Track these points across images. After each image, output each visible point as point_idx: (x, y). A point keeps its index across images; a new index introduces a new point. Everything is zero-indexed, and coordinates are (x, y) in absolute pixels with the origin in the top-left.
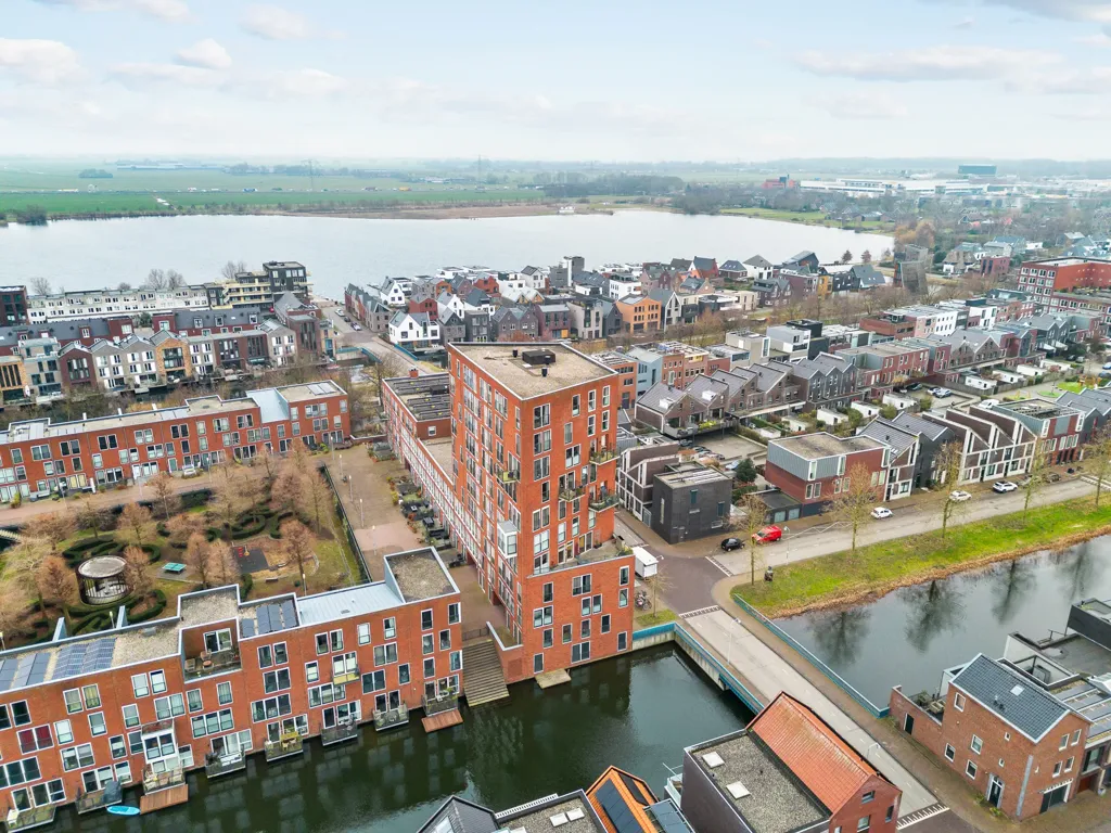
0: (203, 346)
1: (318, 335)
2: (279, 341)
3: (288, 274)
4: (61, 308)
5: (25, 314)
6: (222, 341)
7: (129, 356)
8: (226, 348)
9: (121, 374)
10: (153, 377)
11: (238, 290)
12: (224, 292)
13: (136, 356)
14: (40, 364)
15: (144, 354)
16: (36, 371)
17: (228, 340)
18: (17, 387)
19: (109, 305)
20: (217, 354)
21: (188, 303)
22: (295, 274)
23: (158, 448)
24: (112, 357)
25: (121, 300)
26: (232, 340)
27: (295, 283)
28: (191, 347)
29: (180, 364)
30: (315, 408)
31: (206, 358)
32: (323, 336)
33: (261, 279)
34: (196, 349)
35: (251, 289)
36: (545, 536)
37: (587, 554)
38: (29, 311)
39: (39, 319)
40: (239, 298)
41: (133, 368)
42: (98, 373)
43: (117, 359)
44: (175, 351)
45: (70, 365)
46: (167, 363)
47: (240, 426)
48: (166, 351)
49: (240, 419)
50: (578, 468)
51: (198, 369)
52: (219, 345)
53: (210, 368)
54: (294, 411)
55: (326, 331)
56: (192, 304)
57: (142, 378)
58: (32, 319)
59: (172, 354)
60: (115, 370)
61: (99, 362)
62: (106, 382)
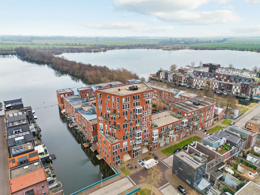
0: (216, 83)
2: (236, 87)
4: (222, 71)
6: (221, 83)
7: (200, 81)
8: (222, 85)
9: (197, 84)
10: (203, 86)
13: (201, 81)
15: (203, 81)
16: (185, 79)
17: (223, 83)
18: (181, 81)
20: (219, 86)
21: (251, 75)
23: (157, 94)
24: (197, 80)
26: (224, 83)
28: (214, 83)
29: (209, 86)
30: (184, 98)
31: (216, 86)
34: (215, 83)
41: (200, 84)
42: (193, 82)
44: (209, 82)
45: (189, 79)
46: (207, 84)
48: (207, 82)
51: (213, 88)
52: (220, 84)
53: (216, 89)
56: (252, 76)
57: (201, 86)
59: (208, 83)
60: (197, 83)
61: (194, 80)
62: (194, 85)
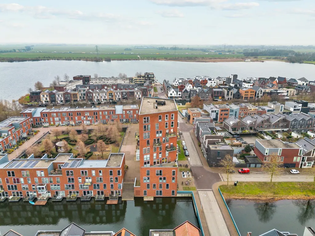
0: (119, 93)
1: (147, 93)
2: (137, 93)
3: (149, 76)
4: (97, 81)
5: (89, 82)
6: (123, 92)
7: (101, 94)
8: (124, 94)
9: (99, 98)
10: (106, 100)
11: (137, 79)
12: (133, 80)
13: (103, 94)
14: (82, 94)
15: (104, 94)
16: (81, 96)
17: (125, 92)
18: (76, 99)
19: (107, 81)
20: (122, 95)
21: (125, 82)
22: (151, 76)
23: (90, 117)
24: (97, 94)
25: (110, 80)
26: (126, 92)
27: (151, 79)
28: (116, 93)
29: (112, 97)
30: (129, 112)
31: (119, 96)
32: (149, 93)
33: (143, 77)
34: (117, 94)
35: (140, 79)
36: (148, 156)
37: (165, 164)
38: (90, 82)
39: (92, 83)
40: (137, 82)
41: (102, 97)
42: (94, 97)
43: (98, 95)
44: (112, 94)
45: (88, 95)
46: (109, 96)
47: (110, 114)
48: (110, 94)
49: (110, 112)
50: (161, 137)
51: (117, 99)
52: (122, 93)
53: (119, 99)
54: (124, 111)
55: (150, 92)
57: (104, 100)
58: (90, 83)
59: (111, 94)
60: (98, 97)
61: (94, 95)
62: (95, 100)
